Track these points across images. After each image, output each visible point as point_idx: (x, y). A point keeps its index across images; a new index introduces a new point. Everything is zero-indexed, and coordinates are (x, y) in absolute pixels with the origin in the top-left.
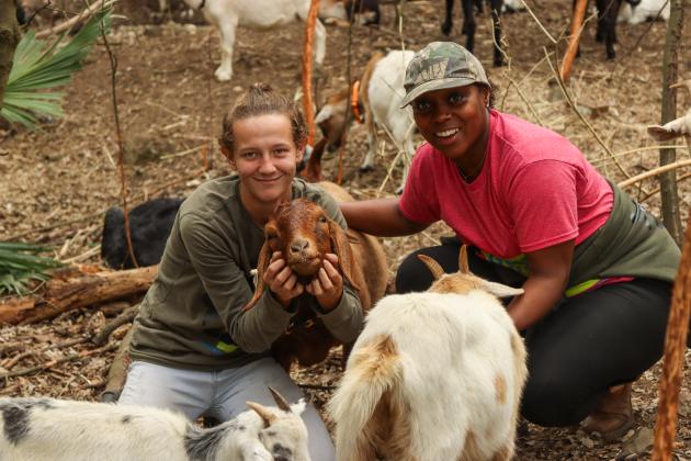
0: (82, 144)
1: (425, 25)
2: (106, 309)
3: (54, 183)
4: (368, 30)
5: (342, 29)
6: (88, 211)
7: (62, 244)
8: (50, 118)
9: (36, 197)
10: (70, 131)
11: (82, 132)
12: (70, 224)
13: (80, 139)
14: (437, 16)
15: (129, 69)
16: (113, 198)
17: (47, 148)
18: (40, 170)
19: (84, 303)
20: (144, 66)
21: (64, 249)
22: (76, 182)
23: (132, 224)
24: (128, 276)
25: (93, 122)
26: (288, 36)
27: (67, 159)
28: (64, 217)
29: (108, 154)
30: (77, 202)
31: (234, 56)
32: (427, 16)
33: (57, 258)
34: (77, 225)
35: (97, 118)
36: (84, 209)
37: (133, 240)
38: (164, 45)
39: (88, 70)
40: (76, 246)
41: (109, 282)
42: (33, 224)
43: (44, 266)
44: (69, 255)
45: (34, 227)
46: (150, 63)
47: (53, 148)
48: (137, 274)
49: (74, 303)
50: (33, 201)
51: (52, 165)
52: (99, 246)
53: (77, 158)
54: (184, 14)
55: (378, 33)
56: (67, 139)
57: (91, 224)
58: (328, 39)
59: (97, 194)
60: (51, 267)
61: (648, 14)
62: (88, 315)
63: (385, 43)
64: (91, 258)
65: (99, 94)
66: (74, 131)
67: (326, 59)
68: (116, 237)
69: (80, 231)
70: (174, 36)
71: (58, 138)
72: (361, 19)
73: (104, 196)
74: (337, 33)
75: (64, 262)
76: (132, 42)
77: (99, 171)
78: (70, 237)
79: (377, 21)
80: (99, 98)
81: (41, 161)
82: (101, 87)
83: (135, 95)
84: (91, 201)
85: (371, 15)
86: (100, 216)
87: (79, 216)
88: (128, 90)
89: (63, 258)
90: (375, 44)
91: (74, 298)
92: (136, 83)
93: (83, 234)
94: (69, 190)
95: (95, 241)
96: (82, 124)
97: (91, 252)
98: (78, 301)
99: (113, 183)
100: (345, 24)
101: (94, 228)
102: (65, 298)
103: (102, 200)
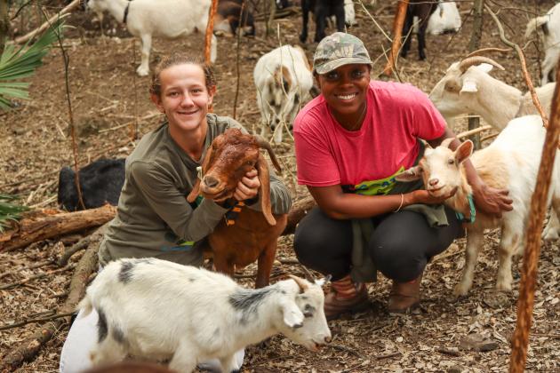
0: (41, 122)
1: (287, 36)
2: (64, 240)
3: (21, 150)
4: (246, 39)
5: (228, 39)
6: (46, 171)
7: (28, 195)
8: (16, 104)
9: (7, 161)
10: (31, 113)
11: (40, 114)
12: (33, 180)
13: (39, 119)
14: (296, 30)
15: (73, 68)
16: (65, 161)
17: (15, 125)
18: (10, 141)
19: (48, 236)
20: (85, 66)
21: (30, 198)
22: (36, 150)
23: (81, 178)
24: (80, 215)
25: (48, 107)
26: (189, 44)
27: (30, 133)
28: (29, 175)
29: (60, 129)
30: (38, 164)
31: (150, 59)
32: (288, 29)
33: (25, 205)
34: (40, 180)
35: (51, 103)
36: (44, 169)
37: (82, 189)
38: (98, 51)
39: (43, 69)
40: (38, 196)
41: (67, 220)
42: (6, 180)
43: (15, 210)
44: (34, 202)
45: (7, 183)
46: (88, 64)
47: (19, 126)
48: (87, 214)
49: (40, 235)
50: (6, 164)
51: (18, 137)
52: (56, 195)
53: (37, 132)
54: (109, 31)
55: (253, 42)
56: (30, 119)
57: (49, 180)
58: (218, 46)
59: (52, 158)
60: (20, 211)
61: (444, 27)
62: (51, 244)
63: (259, 49)
64: (50, 204)
65: (52, 86)
66: (35, 113)
67: (217, 60)
68: (69, 188)
69: (41, 185)
70: (105, 45)
71: (22, 118)
72: (241, 31)
73: (57, 159)
74: (224, 42)
75: (31, 207)
76: (74, 49)
77: (54, 142)
78: (34, 190)
79: (253, 33)
80: (52, 89)
81: (10, 135)
82: (53, 81)
83: (78, 87)
84: (48, 163)
85: (248, 29)
86: (55, 174)
87: (40, 174)
88: (73, 83)
89: (29, 204)
90: (253, 49)
91: (41, 232)
92: (78, 78)
93: (43, 187)
94: (32, 156)
95: (53, 192)
96: (40, 108)
97: (50, 200)
98: (44, 234)
99: (64, 150)
100: (230, 35)
101: (51, 182)
102: (33, 232)
103: (57, 162)
